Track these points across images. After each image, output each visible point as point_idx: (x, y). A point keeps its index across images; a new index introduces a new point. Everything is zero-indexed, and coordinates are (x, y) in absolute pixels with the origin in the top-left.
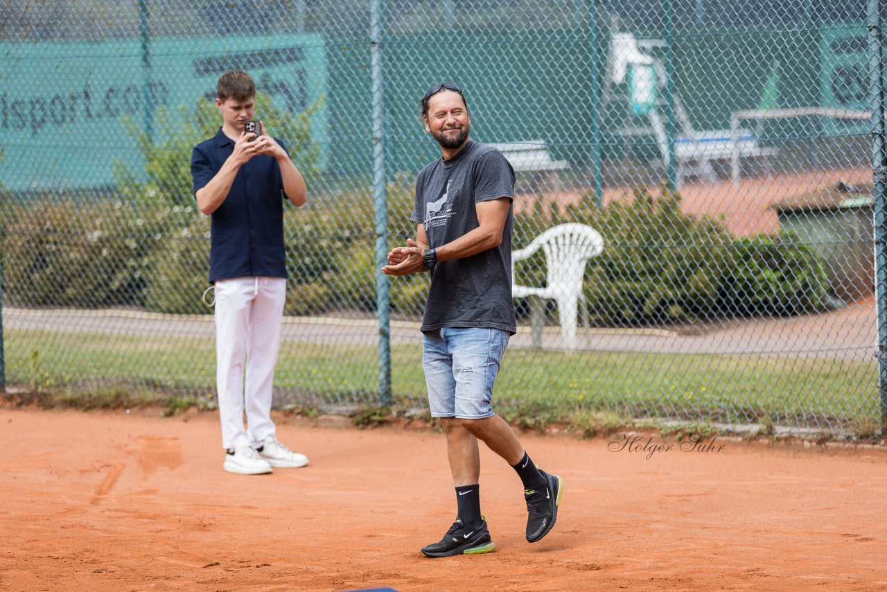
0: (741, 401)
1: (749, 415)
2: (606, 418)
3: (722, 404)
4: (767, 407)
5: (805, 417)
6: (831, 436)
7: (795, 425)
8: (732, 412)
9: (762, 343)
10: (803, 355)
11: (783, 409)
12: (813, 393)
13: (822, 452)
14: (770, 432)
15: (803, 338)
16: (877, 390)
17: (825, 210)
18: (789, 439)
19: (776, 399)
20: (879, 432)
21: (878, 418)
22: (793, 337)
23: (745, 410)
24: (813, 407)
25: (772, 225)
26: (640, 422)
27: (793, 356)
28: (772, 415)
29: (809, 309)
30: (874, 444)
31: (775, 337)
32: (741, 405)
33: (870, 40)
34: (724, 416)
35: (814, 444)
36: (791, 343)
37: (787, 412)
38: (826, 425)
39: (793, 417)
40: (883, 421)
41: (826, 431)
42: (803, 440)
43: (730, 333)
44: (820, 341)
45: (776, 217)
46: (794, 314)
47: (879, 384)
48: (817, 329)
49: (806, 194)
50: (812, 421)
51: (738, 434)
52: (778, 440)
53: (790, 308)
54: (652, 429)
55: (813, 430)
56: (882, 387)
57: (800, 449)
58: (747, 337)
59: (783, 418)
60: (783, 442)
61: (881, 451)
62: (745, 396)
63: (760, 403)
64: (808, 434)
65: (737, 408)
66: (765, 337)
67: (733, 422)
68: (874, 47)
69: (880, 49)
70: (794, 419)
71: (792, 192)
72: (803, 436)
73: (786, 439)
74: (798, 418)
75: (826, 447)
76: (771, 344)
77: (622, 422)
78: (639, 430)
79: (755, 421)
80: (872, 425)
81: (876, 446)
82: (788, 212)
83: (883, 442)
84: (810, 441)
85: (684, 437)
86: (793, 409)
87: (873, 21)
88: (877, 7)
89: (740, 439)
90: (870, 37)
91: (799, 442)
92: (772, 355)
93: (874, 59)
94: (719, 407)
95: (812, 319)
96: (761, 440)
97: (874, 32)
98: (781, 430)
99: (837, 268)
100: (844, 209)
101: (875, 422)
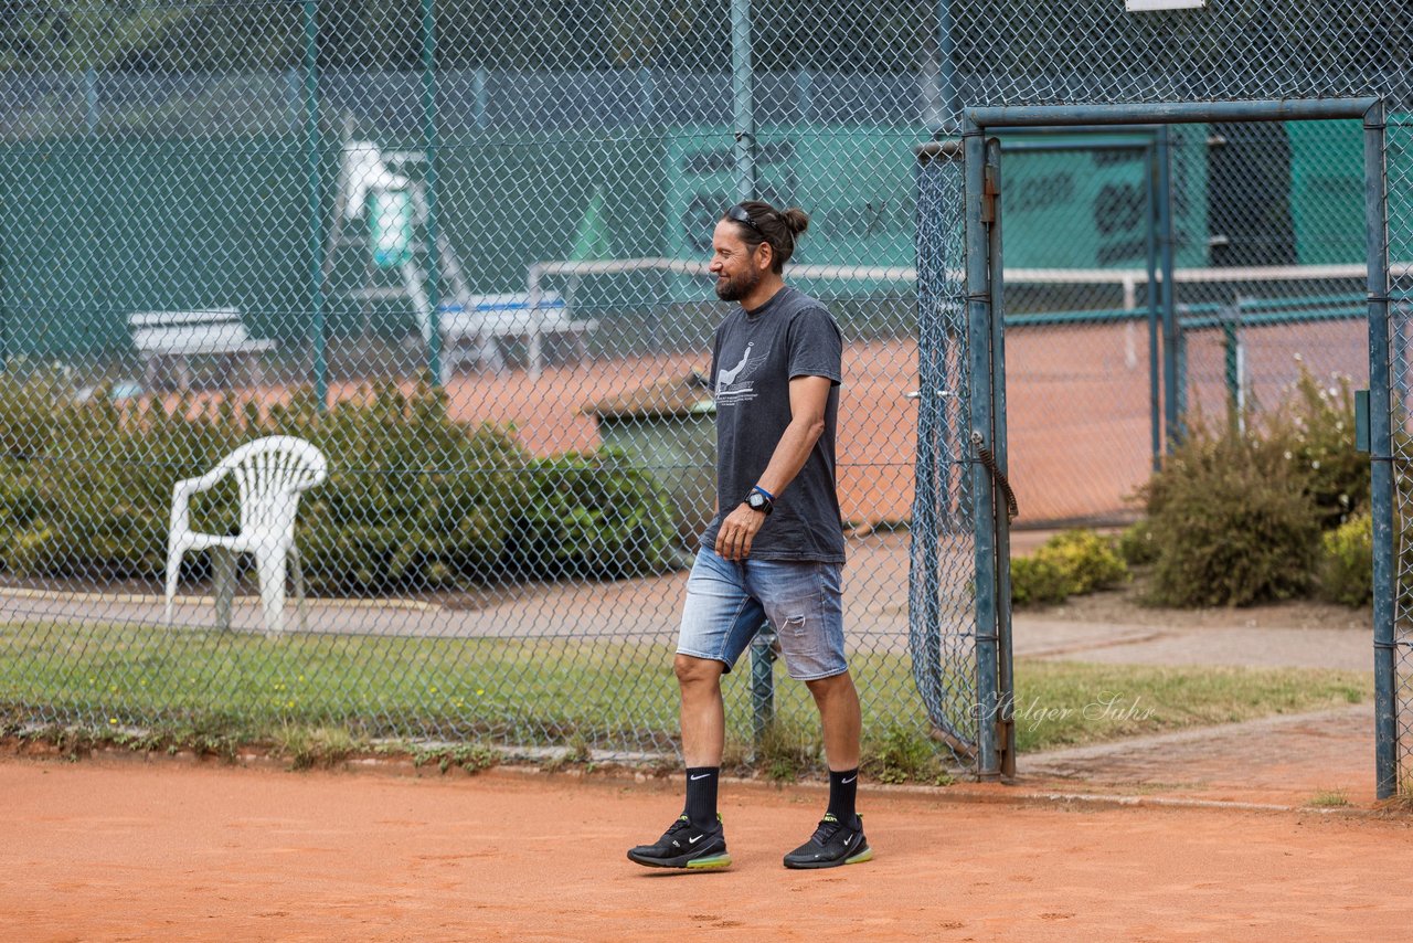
0: (538, 711)
1: (550, 733)
2: (331, 737)
3: (509, 716)
4: (579, 720)
5: (636, 736)
6: (677, 764)
7: (621, 747)
8: (525, 728)
9: (571, 621)
10: (633, 640)
11: (603, 723)
12: (649, 699)
13: (663, 789)
14: (583, 759)
15: (635, 613)
16: (748, 694)
17: (668, 416)
18: (612, 768)
19: (591, 708)
20: (750, 758)
21: (749, 736)
22: (619, 613)
23: (545, 724)
24: (650, 720)
25: (588, 439)
26: (381, 744)
27: (618, 641)
28: (586, 732)
29: (644, 568)
30: (743, 776)
31: (590, 611)
32: (537, 717)
33: (739, 155)
34: (511, 733)
35: (650, 777)
36: (615, 621)
37: (609, 726)
38: (670, 747)
39: (617, 736)
40: (757, 741)
41: (668, 756)
42: (633, 771)
43: (521, 605)
44: (659, 618)
45: (593, 426)
46: (620, 577)
47: (751, 685)
48: (655, 600)
49: (639, 391)
50: (647, 742)
51: (533, 762)
52: (596, 770)
53: (613, 567)
54: (400, 755)
55: (649, 756)
56: (755, 689)
57: (629, 785)
58: (547, 612)
59: (603, 737)
60: (602, 774)
61: (752, 787)
62: (544, 703)
63: (567, 714)
64: (641, 762)
65: (531, 722)
66: (575, 612)
67: (526, 743)
68: (745, 166)
69: (754, 168)
70: (620, 739)
71: (616, 389)
72: (634, 765)
73: (608, 769)
74: (625, 738)
75: (670, 781)
76: (584, 624)
77: (355, 744)
78: (380, 756)
79: (559, 742)
80: (739, 748)
81: (745, 781)
82: (612, 420)
83: (756, 774)
84: (645, 773)
85: (447, 766)
86: (619, 723)
87: (743, 125)
88: (749, 104)
89: (536, 770)
90: (738, 150)
91: (627, 774)
92: (586, 639)
93: (745, 184)
94: (505, 720)
95: (648, 583)
96: (569, 772)
97: (745, 143)
98: (599, 756)
99: (687, 507)
100: (698, 415)
101: (745, 744)
